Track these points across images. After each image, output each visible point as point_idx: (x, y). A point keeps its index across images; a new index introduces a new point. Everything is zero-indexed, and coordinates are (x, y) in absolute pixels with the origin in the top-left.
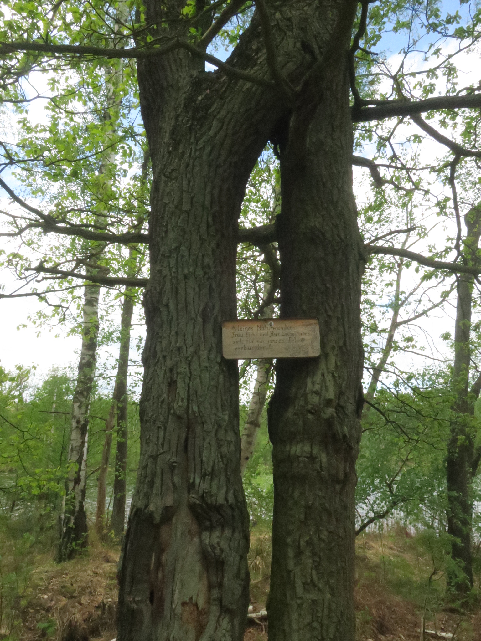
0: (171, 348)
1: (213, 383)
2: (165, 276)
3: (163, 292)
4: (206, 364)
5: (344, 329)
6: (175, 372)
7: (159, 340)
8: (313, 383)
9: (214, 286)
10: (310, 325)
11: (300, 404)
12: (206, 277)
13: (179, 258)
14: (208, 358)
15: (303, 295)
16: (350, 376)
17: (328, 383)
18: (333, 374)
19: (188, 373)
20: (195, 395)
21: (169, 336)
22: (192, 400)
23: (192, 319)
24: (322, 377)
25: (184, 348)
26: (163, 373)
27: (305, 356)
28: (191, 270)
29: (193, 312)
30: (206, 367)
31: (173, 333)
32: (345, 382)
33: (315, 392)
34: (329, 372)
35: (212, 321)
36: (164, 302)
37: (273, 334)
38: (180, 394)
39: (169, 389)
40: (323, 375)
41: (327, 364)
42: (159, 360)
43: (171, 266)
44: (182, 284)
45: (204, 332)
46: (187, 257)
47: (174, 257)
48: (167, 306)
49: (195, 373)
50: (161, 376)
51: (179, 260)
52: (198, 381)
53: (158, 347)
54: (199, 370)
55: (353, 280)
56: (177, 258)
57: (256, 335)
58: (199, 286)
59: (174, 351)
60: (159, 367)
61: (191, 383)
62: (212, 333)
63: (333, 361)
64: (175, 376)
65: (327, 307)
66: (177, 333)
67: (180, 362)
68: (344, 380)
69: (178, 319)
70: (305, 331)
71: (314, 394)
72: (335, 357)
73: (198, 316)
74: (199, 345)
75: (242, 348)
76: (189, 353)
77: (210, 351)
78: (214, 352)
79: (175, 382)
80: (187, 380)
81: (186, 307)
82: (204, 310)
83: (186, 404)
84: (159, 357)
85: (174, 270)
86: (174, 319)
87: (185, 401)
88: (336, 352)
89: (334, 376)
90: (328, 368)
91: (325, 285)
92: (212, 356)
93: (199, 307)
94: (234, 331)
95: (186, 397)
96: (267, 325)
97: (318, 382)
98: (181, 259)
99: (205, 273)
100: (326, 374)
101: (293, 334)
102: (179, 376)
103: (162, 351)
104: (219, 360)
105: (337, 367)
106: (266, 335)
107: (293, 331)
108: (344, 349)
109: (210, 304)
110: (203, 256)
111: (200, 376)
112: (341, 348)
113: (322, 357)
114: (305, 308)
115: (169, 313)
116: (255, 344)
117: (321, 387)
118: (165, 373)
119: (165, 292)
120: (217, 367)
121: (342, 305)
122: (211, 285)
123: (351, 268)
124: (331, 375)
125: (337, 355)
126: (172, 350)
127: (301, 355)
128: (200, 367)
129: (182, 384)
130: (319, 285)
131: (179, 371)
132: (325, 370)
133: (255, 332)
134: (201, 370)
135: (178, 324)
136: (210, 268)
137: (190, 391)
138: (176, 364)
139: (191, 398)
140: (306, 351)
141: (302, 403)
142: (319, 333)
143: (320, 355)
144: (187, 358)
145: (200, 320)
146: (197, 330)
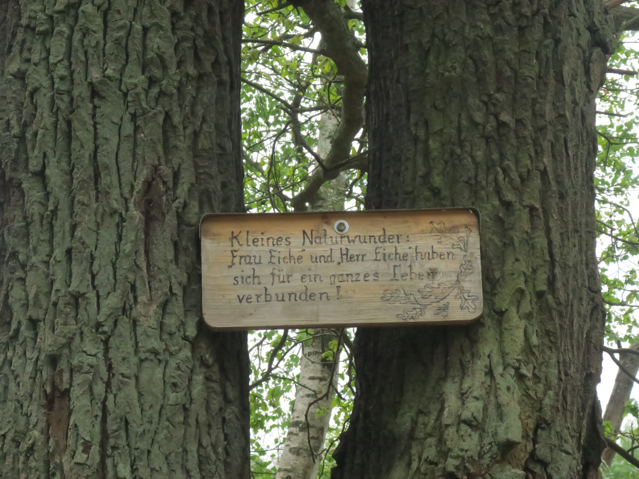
0: (53, 298)
1: (172, 397)
2: (35, 90)
3: (28, 136)
4: (155, 343)
5: (550, 243)
6: (63, 365)
7: (19, 273)
8: (462, 396)
9: (177, 119)
10: (454, 229)
11: (424, 456)
12: (155, 91)
13: (77, 36)
14: (161, 325)
15: (433, 144)
16: (566, 374)
17: (504, 397)
18: (517, 369)
19: (103, 369)
20: (123, 433)
21: (47, 263)
22: (114, 448)
23: (114, 212)
24: (488, 379)
25: (92, 295)
26: (29, 368)
27: (439, 318)
28: (109, 72)
29: (115, 193)
30: (156, 353)
31: (59, 253)
32: (551, 393)
33: (468, 423)
34: (506, 366)
35: (171, 220)
36: (34, 165)
37: (347, 256)
38: (81, 430)
39: (48, 415)
40: (490, 373)
41: (501, 342)
42: (17, 331)
43: (52, 60)
44: (85, 112)
45: (147, 252)
46: (100, 35)
47: (61, 33)
48: (41, 175)
49: (121, 368)
50: (25, 378)
51: (75, 43)
52: (131, 391)
53: (17, 293)
54: (134, 360)
55: (575, 102)
56: (70, 39)
57: (300, 258)
58: (134, 117)
59: (61, 305)
60: (19, 350)
61: (111, 397)
62: (170, 256)
63: (519, 334)
64: (66, 376)
65: (501, 177)
66: (69, 252)
67: (77, 339)
68: (548, 387)
69: (72, 213)
70: (438, 248)
71: (464, 427)
72: (523, 323)
73: (131, 205)
74: (133, 288)
75: (258, 296)
76: (104, 310)
77: (164, 306)
78: (177, 307)
79: (66, 393)
80: (99, 389)
81: (97, 176)
82: (149, 185)
83: (98, 458)
84: (19, 323)
85: (61, 71)
86: (63, 213)
87: (95, 449)
88: (526, 307)
89: (520, 377)
90: (503, 354)
91: (496, 116)
92: (171, 322)
93: (135, 178)
94: (236, 246)
95: (97, 438)
96: (331, 230)
97: (475, 394)
98: (82, 41)
99: (152, 81)
100: (499, 370)
101: (405, 257)
102: (78, 379)
103: (26, 306)
104: (192, 331)
105: (528, 349)
106: (328, 259)
107: (403, 248)
108: (550, 297)
109: (165, 170)
110: (145, 30)
111: (137, 378)
112: (540, 295)
113: (488, 322)
114: (437, 181)
115: (47, 195)
116: (296, 285)
117: (485, 409)
118: (37, 370)
119: (36, 134)
120: (187, 352)
121: (544, 173)
122: (168, 117)
123: (566, 70)
124: (512, 372)
125: (528, 316)
126: (55, 304)
127: (429, 317)
128: (136, 352)
129: (85, 401)
130: (479, 117)
131: (75, 362)
132: (496, 358)
133: (296, 252)
134: (142, 361)
135: (74, 227)
136: (165, 68)
137: (109, 419)
138: (68, 344)
139: (112, 442)
140: (441, 304)
141: (431, 453)
142: (478, 253)
143: (481, 316)
144: (99, 325)
145: (136, 214)
146: (127, 247)
